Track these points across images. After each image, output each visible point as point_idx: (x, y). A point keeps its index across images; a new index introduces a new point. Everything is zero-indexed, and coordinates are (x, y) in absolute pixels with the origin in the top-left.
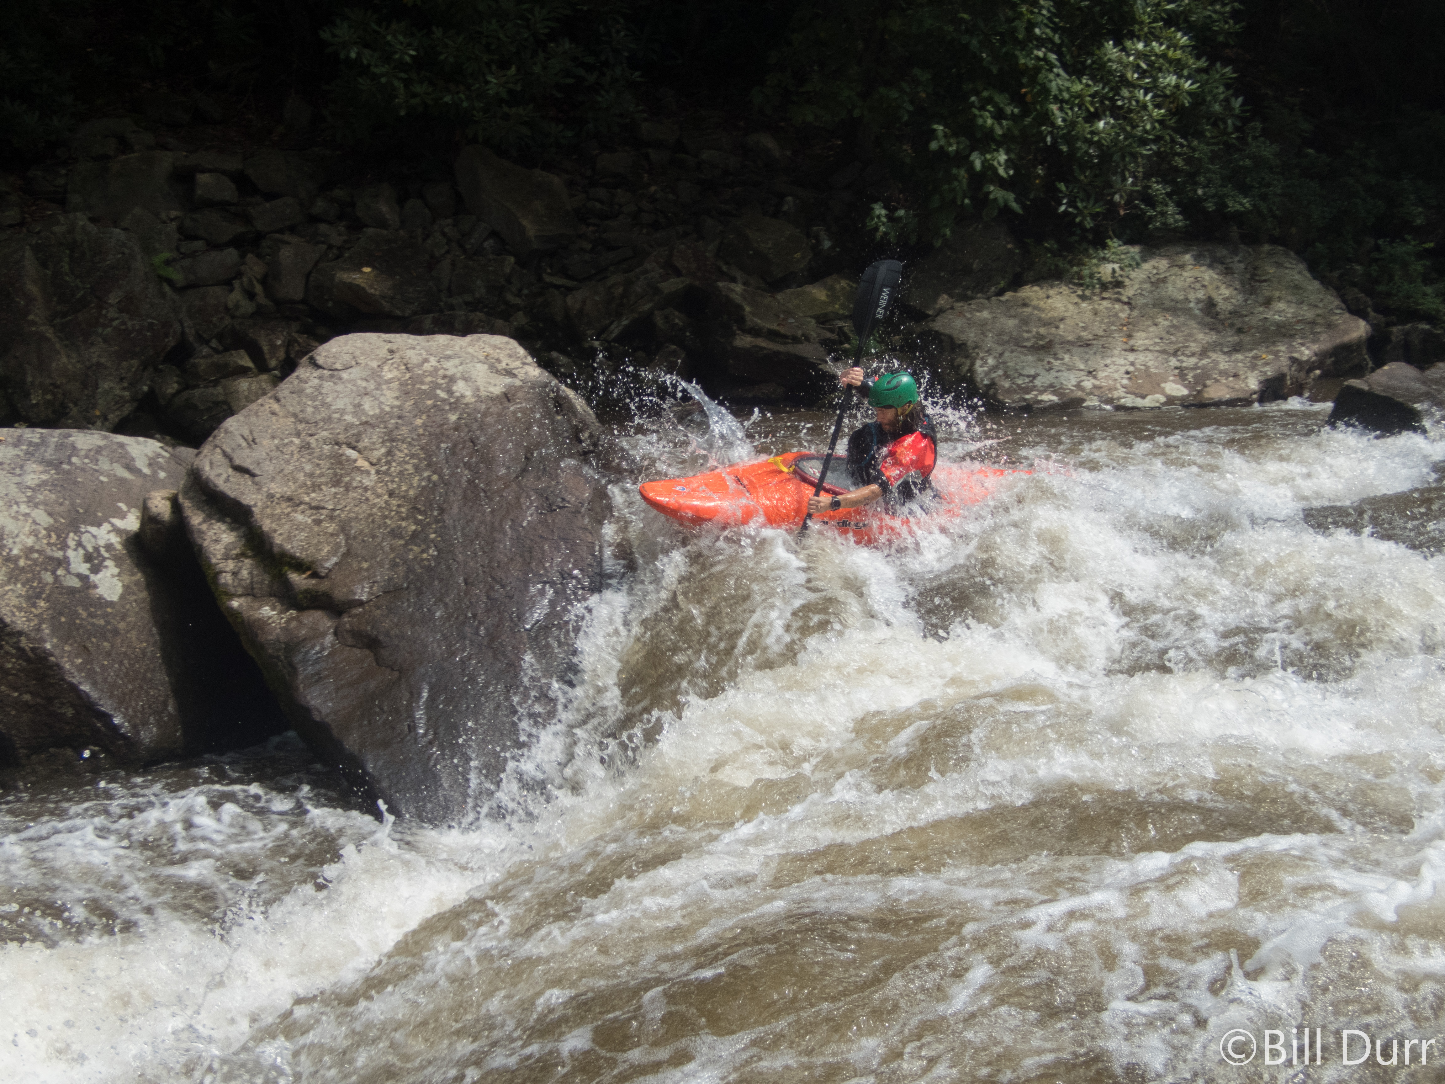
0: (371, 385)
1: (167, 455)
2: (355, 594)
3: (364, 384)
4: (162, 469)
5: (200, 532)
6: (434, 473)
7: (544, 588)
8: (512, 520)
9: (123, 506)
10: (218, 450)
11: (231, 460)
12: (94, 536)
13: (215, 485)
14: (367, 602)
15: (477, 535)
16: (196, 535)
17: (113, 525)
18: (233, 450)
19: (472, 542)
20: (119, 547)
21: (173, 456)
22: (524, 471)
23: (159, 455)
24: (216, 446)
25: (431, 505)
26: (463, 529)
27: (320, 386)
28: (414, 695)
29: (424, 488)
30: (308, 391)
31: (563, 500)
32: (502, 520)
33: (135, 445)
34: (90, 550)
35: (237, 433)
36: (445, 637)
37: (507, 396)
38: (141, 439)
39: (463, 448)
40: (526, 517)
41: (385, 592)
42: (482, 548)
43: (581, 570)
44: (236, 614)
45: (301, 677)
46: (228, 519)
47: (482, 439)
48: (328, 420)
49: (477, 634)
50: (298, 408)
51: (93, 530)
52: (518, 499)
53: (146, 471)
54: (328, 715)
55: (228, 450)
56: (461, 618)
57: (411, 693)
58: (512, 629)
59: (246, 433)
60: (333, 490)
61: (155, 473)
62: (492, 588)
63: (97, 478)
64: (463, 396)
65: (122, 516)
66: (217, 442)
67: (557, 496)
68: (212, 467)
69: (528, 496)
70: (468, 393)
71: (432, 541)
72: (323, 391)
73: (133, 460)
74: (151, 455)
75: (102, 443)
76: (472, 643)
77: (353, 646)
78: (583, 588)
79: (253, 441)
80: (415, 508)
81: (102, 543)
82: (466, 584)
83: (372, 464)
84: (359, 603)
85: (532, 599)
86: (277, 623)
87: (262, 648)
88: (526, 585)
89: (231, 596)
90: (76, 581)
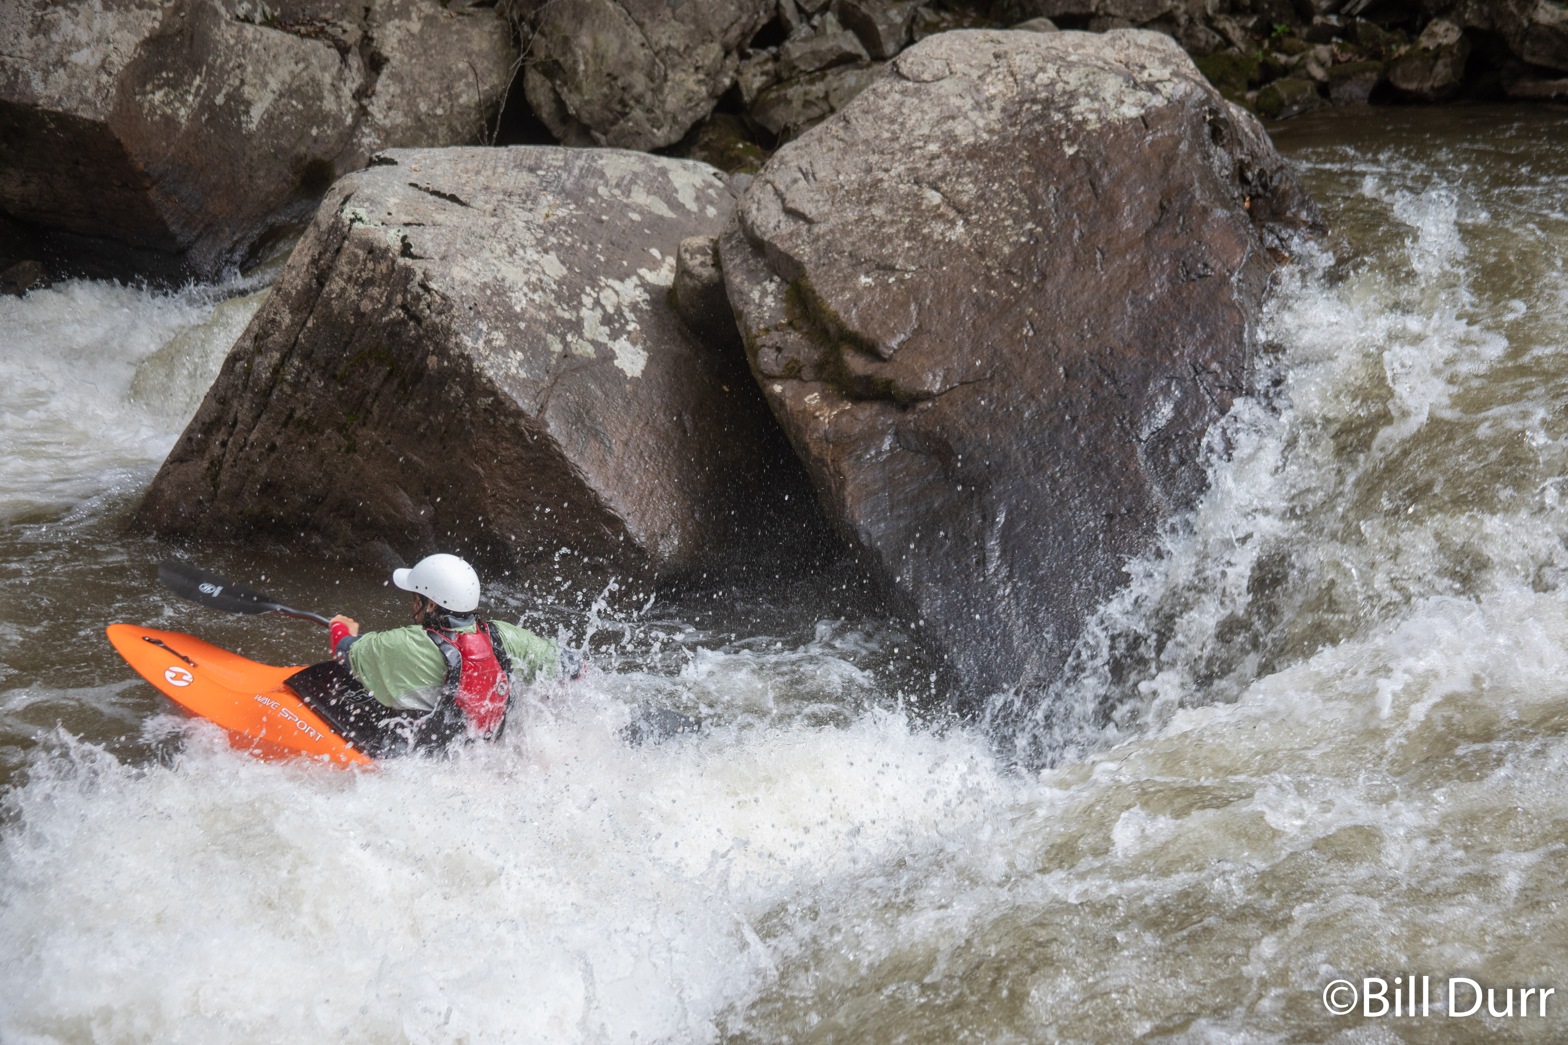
0: (968, 103)
1: (720, 184)
2: (924, 383)
3: (957, 102)
4: (711, 203)
5: (741, 293)
6: (1038, 225)
7: (1169, 385)
8: (1134, 292)
9: (655, 252)
10: (769, 186)
11: (783, 201)
12: (617, 293)
13: (764, 233)
14: (940, 394)
15: (1088, 311)
16: (736, 297)
17: (641, 278)
18: (787, 188)
19: (1080, 319)
20: (645, 307)
21: (728, 187)
22: (1157, 225)
23: (711, 185)
24: (767, 182)
25: (1030, 269)
26: (1070, 302)
27: (902, 104)
28: (988, 517)
29: (1023, 244)
30: (887, 110)
31: (1206, 265)
32: (1121, 291)
33: (681, 170)
34: (611, 310)
35: (794, 164)
36: (1033, 446)
37: (1146, 122)
38: (690, 162)
39: (1080, 191)
40: (1152, 289)
41: (962, 384)
42: (1092, 329)
43: (1222, 363)
44: (780, 400)
45: (850, 488)
46: (776, 278)
47: (1106, 180)
48: (910, 149)
49: (1076, 442)
50: (873, 133)
51: (616, 284)
52: (1145, 264)
53: (692, 206)
54: (879, 538)
55: (782, 188)
56: (1056, 421)
57: (984, 518)
58: (1120, 438)
59: (805, 166)
60: (907, 244)
61: (702, 210)
62: (1100, 382)
63: (626, 216)
64: (1085, 121)
65: (654, 265)
66: (770, 177)
67: (1197, 261)
68: (758, 210)
69: (1159, 260)
70: (1092, 117)
71: (1029, 317)
72: (905, 111)
73: (676, 191)
74: (699, 183)
75: (639, 168)
76: (1067, 455)
77: (917, 452)
78: (1222, 387)
79: (813, 175)
80: (1009, 272)
81: (626, 300)
82: (1067, 376)
83: (959, 212)
84: (928, 396)
85: (1152, 400)
86: (826, 416)
87: (806, 448)
88: (1145, 381)
89: (773, 378)
90: (590, 350)
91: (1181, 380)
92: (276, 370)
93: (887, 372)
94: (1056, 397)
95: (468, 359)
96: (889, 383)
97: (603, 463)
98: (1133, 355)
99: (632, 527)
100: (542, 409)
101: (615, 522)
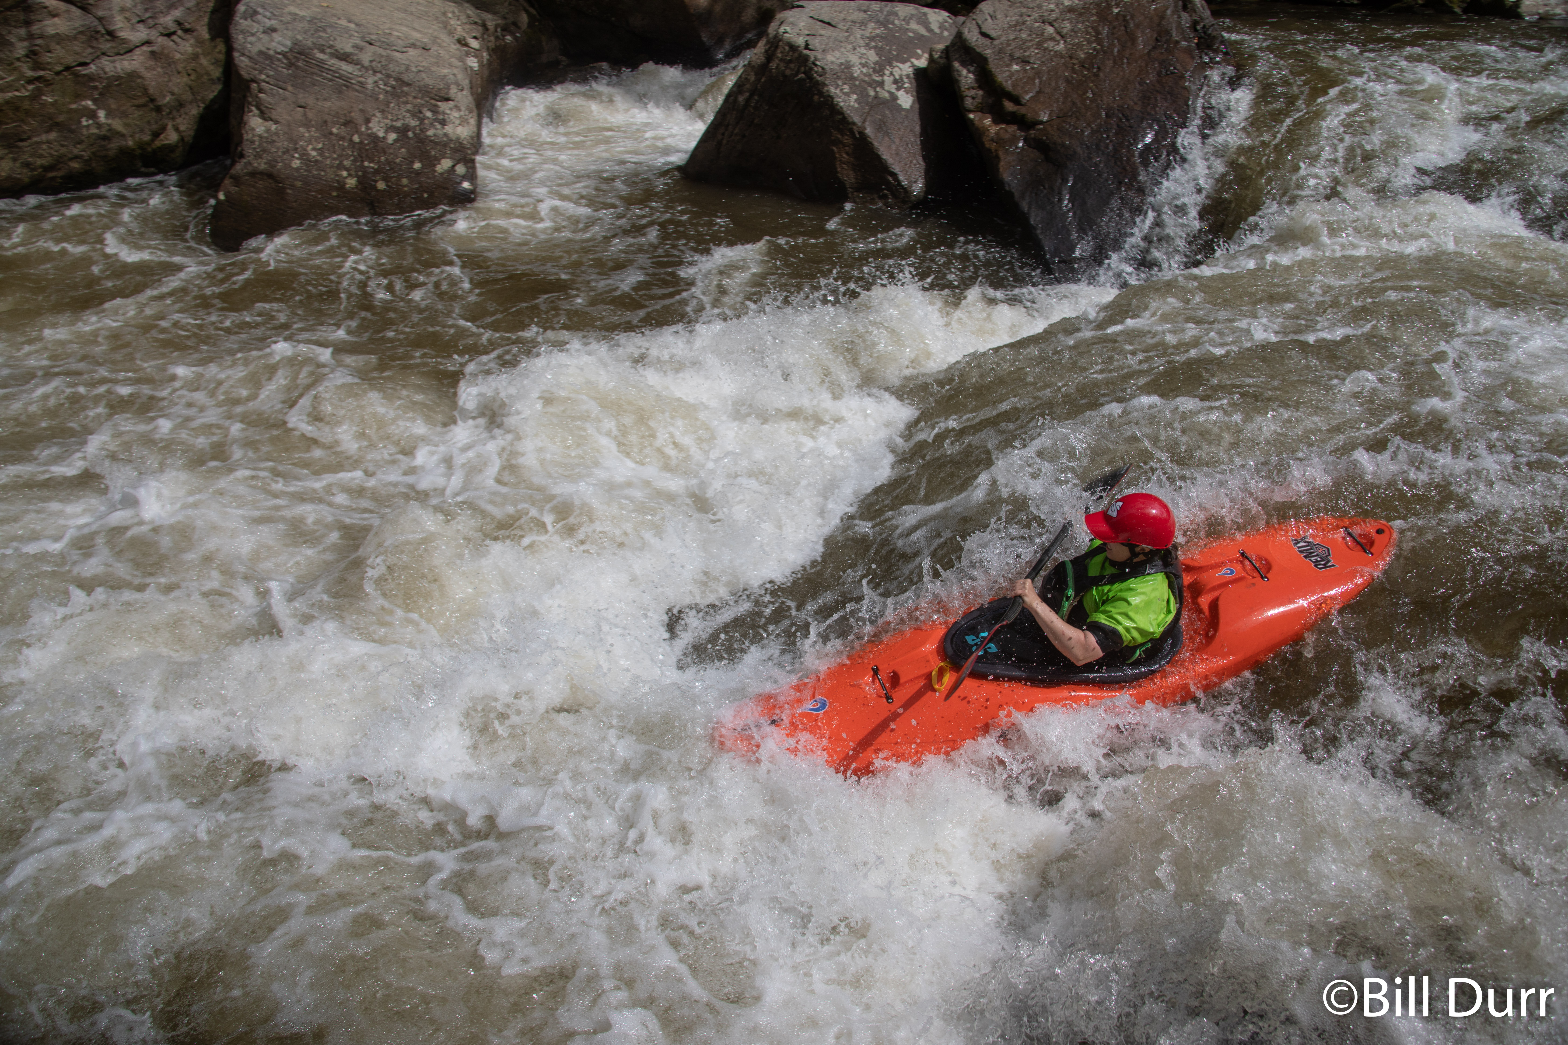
1: (951, 21)
2: (1040, 117)
4: (946, 29)
5: (958, 72)
6: (1098, 45)
7: (1153, 124)
8: (1141, 79)
9: (919, 51)
10: (974, 22)
11: (981, 29)
12: (900, 69)
13: (971, 44)
14: (1047, 122)
15: (1118, 87)
16: (955, 74)
17: (912, 63)
18: (983, 22)
19: (1114, 90)
20: (913, 76)
21: (955, 22)
22: (1154, 48)
23: (946, 21)
24: (973, 20)
25: (1093, 65)
26: (1110, 82)
28: (1065, 181)
29: (1090, 53)
31: (1175, 68)
32: (1135, 78)
33: (933, 14)
34: (897, 77)
35: (986, 12)
36: (1088, 148)
38: (937, 10)
39: (1119, 30)
40: (1149, 78)
41: (1057, 117)
42: (1119, 95)
43: (1178, 114)
44: (972, 122)
45: (1002, 164)
46: (974, 65)
47: (1132, 25)
49: (1108, 147)
51: (900, 65)
52: (1147, 66)
53: (937, 30)
54: (1013, 187)
55: (980, 22)
56: (1100, 137)
57: (1063, 180)
58: (1128, 147)
59: (991, 13)
60: (1036, 51)
61: (942, 32)
62: (1121, 120)
63: (907, 34)
65: (918, 57)
66: (975, 17)
67: (1171, 66)
68: (969, 33)
69: (1153, 64)
71: (1091, 88)
73: (930, 23)
74: (941, 20)
75: (914, 12)
76: (1103, 153)
77: (1034, 149)
78: (1177, 125)
79: (995, 17)
80: (1083, 66)
81: (905, 73)
82: (1106, 116)
83: (1062, 37)
84: (1041, 122)
85: (1144, 129)
86: (993, 130)
87: (983, 144)
88: (1142, 120)
89: (970, 111)
90: (887, 95)
91: (1158, 121)
92: (748, 101)
93: (1023, 110)
94: (1100, 126)
95: (832, 98)
96: (1023, 116)
97: (889, 147)
98: (1138, 108)
99: (901, 178)
100: (864, 121)
101: (894, 175)
